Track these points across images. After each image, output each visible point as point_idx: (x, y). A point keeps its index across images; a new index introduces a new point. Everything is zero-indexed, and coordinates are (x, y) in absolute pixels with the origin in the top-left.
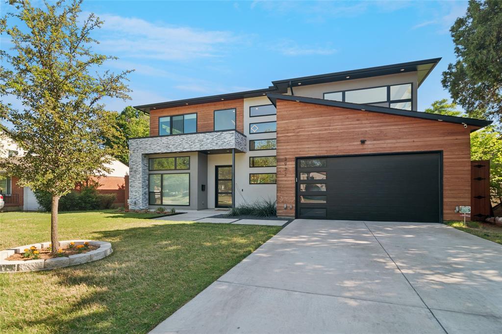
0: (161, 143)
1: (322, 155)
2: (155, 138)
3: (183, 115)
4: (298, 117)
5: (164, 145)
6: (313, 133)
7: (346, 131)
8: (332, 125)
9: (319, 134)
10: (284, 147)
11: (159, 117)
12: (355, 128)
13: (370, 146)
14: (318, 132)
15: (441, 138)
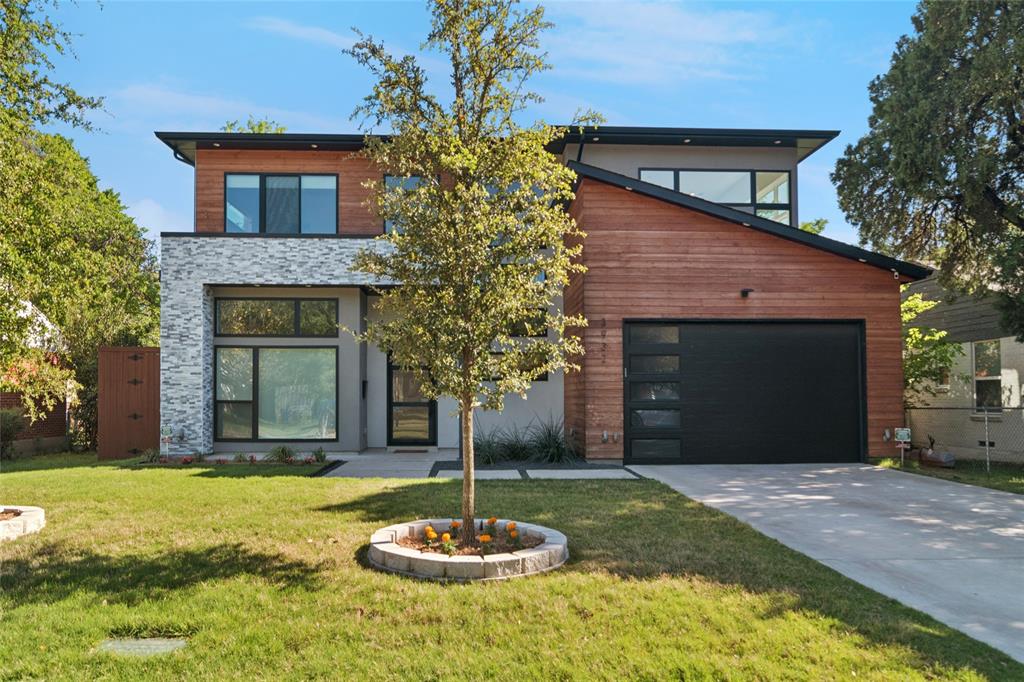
0: (266, 256)
1: (673, 317)
2: (246, 240)
3: (299, 175)
4: (628, 226)
5: (273, 261)
6: (656, 265)
7: (715, 266)
8: (691, 250)
9: (668, 268)
10: (601, 294)
11: (226, 174)
12: (731, 261)
13: (757, 303)
14: (665, 265)
15: (862, 295)
